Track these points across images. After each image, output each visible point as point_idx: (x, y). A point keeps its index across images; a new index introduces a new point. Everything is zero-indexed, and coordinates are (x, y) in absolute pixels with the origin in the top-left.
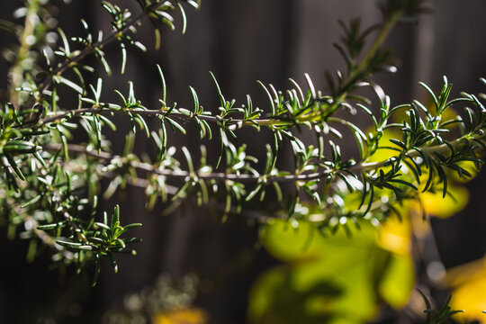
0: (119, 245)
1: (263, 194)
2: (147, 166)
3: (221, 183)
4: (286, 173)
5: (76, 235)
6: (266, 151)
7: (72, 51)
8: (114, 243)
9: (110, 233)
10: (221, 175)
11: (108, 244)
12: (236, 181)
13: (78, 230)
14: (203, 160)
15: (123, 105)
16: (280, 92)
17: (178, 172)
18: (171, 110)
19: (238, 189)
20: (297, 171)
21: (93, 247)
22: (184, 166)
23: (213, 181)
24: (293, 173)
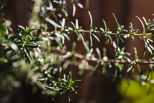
0: (71, 89)
1: (133, 70)
2: (81, 56)
3: (113, 64)
4: (144, 60)
5: (52, 83)
6: (134, 51)
7: (54, 7)
8: (69, 88)
9: (67, 84)
10: (113, 61)
11: (66, 89)
12: (120, 63)
13: (53, 82)
14: (105, 54)
15: (74, 29)
16: (149, 20)
17: (94, 59)
18: (94, 31)
19: (121, 67)
20: (150, 60)
21: (60, 90)
22: (97, 56)
23: (109, 63)
24: (148, 60)
